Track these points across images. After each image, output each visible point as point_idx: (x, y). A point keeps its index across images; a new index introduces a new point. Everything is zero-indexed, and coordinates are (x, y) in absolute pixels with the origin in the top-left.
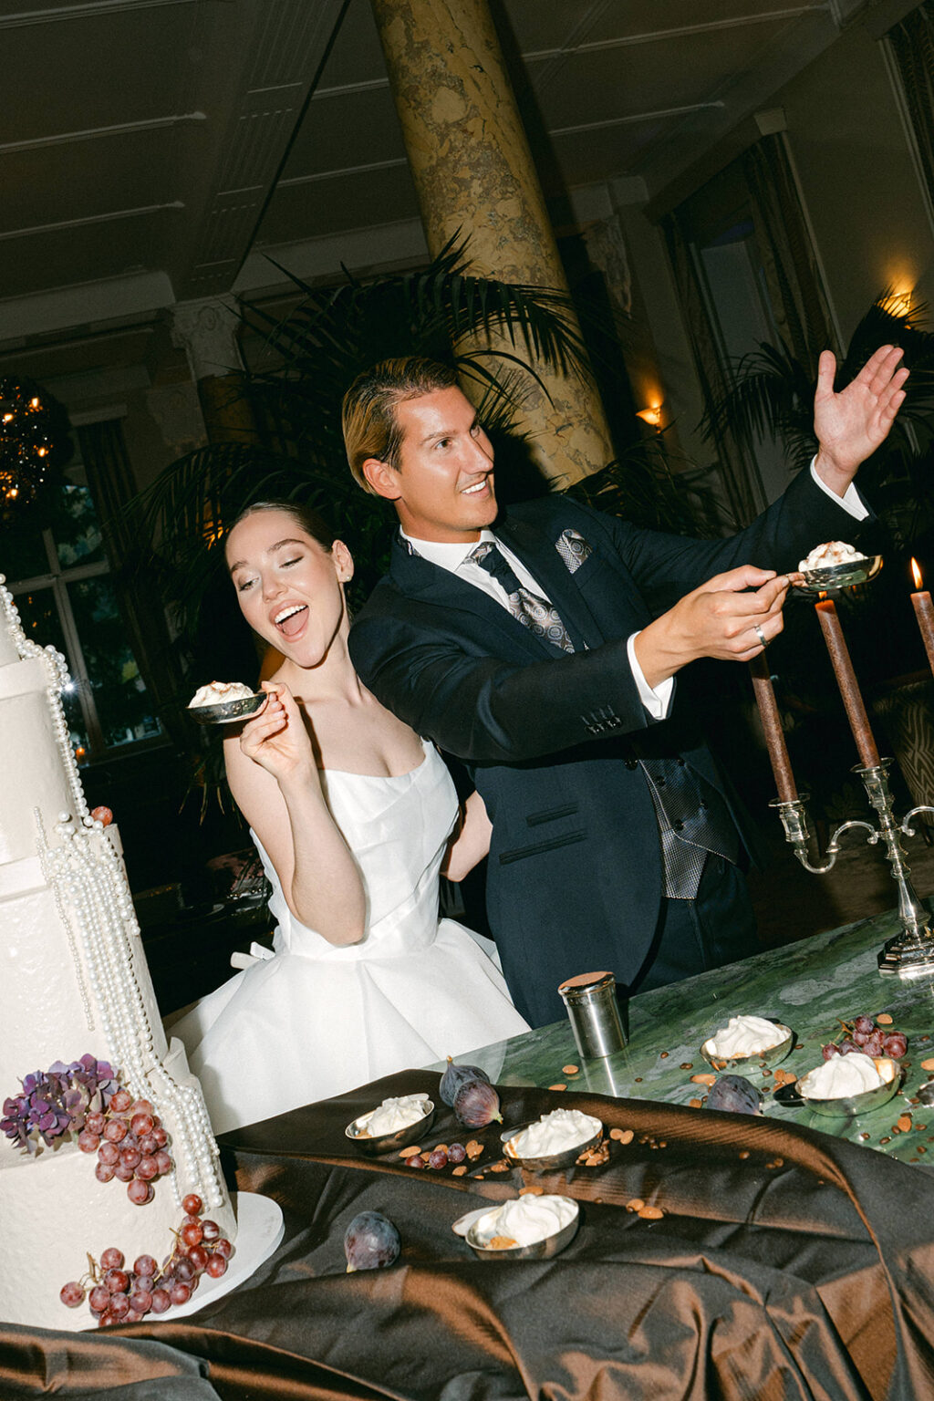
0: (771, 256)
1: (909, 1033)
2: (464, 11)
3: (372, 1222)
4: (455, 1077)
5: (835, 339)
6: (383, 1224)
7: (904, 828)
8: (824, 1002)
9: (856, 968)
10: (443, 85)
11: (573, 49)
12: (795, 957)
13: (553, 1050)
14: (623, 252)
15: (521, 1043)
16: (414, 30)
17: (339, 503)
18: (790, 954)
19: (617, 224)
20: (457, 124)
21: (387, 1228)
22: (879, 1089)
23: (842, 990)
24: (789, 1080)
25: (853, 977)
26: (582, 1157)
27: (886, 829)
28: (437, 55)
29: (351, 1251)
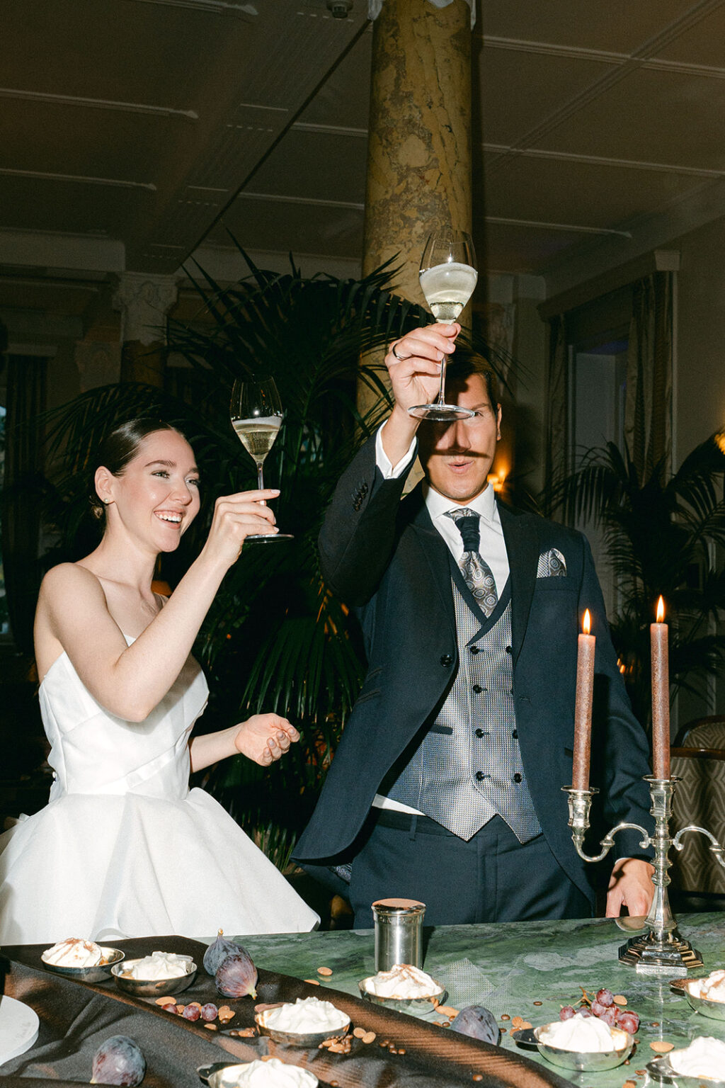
0: (635, 373)
1: (642, 1017)
2: (450, 77)
3: (126, 1045)
4: (221, 949)
5: (670, 456)
6: (134, 1050)
7: (675, 842)
8: (564, 974)
9: (597, 954)
10: (414, 133)
11: (521, 151)
12: (542, 932)
13: (311, 953)
14: (511, 337)
15: (282, 940)
16: (403, 80)
17: (227, 461)
18: (539, 929)
19: (513, 312)
20: (418, 170)
21: (137, 1055)
22: (611, 1053)
23: (583, 968)
24: (527, 1026)
25: (593, 961)
26: (325, 1043)
27: (659, 837)
28: (417, 107)
29: (99, 1066)
